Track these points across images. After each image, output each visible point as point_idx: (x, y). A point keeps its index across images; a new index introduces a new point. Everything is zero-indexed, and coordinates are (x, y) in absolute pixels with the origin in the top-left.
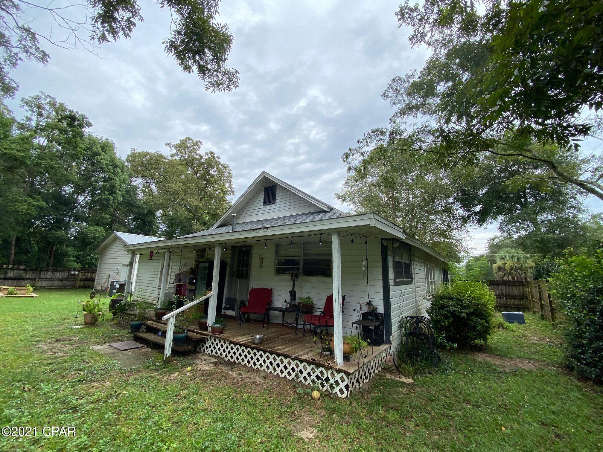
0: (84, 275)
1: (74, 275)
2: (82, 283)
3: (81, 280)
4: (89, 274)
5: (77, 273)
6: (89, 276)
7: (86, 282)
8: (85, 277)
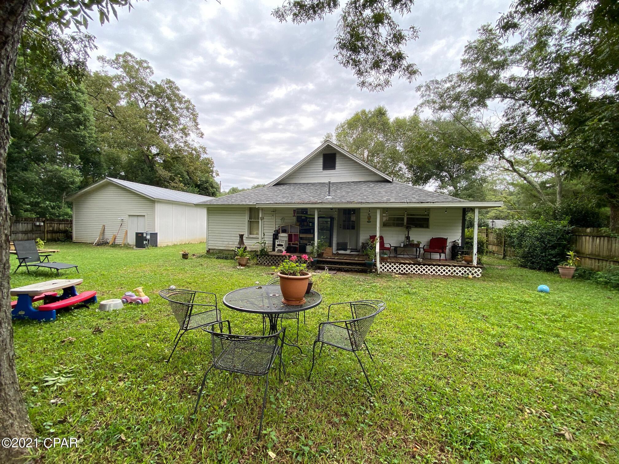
0: (51, 226)
1: (40, 226)
2: (49, 236)
3: (48, 232)
4: (56, 225)
5: (42, 224)
6: (55, 228)
7: (54, 235)
8: (51, 229)
